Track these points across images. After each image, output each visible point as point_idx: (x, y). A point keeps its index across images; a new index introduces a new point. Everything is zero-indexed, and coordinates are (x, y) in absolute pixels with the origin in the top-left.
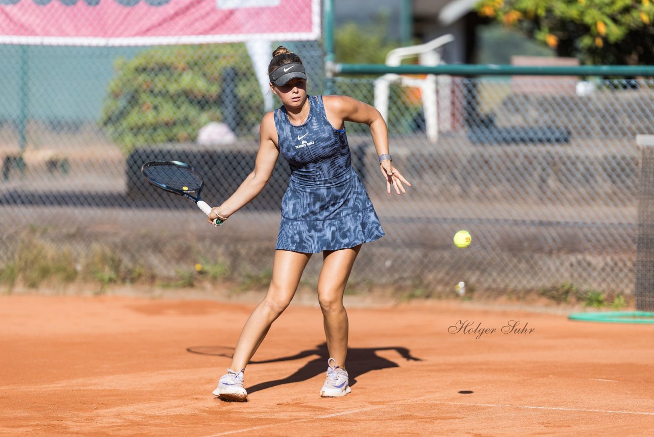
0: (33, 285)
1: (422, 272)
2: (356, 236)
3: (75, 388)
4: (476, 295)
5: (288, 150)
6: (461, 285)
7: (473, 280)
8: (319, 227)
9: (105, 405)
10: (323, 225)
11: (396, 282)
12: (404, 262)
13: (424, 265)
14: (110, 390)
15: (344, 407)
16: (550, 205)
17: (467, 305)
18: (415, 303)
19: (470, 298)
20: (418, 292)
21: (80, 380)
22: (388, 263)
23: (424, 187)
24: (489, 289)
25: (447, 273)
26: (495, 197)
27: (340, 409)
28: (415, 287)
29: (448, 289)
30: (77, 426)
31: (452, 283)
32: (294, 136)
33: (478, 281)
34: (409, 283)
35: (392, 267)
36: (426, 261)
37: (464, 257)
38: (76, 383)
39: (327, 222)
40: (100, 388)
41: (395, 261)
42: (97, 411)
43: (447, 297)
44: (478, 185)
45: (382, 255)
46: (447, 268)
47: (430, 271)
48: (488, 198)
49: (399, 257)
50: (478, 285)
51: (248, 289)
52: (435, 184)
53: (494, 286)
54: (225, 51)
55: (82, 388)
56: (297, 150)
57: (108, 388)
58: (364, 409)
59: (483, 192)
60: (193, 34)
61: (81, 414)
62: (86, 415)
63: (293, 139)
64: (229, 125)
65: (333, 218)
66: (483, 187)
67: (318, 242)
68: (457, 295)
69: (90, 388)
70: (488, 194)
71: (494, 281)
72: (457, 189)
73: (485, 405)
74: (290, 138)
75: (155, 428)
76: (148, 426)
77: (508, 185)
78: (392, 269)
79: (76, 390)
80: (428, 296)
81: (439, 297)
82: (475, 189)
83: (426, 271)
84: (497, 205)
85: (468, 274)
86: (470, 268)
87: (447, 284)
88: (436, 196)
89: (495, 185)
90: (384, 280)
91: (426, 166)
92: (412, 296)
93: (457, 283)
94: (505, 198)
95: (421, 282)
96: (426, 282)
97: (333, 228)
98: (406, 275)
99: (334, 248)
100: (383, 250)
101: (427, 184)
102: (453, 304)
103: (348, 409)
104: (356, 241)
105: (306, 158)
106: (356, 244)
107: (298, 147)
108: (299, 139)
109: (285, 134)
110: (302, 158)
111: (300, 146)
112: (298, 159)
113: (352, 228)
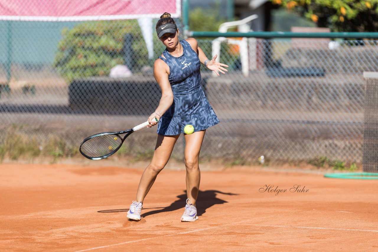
0: (15, 158)
1: (240, 150)
3: (39, 217)
4: (271, 163)
5: (178, 72)
6: (262, 157)
7: (269, 154)
8: (188, 119)
9: (56, 227)
10: (190, 117)
11: (224, 156)
12: (229, 145)
13: (241, 146)
14: (59, 218)
15: (194, 228)
16: (313, 112)
17: (265, 169)
18: (235, 168)
19: (267, 165)
20: (237, 162)
21: (42, 213)
22: (220, 145)
23: (241, 102)
24: (278, 160)
25: (254, 151)
26: (282, 107)
27: (192, 229)
28: (235, 159)
29: (254, 160)
30: (40, 239)
31: (257, 157)
32: (179, 63)
33: (272, 155)
34: (232, 156)
35: (222, 147)
36: (242, 144)
37: (264, 141)
38: (40, 214)
39: (192, 115)
40: (53, 217)
41: (224, 144)
42: (52, 230)
43: (254, 164)
44: (272, 101)
45: (216, 141)
46: (254, 148)
47: (244, 150)
48: (277, 108)
49: (226, 142)
50: (272, 158)
51: (139, 160)
52: (247, 100)
53: (281, 158)
54: (125, 24)
55: (43, 217)
56: (183, 70)
57: (58, 217)
58: (206, 229)
59: (274, 104)
60: (107, 14)
61: (43, 232)
62: (46, 232)
63: (179, 65)
64: (128, 66)
65: (196, 113)
66: (274, 101)
68: (260, 164)
69: (47, 217)
70: (278, 105)
71: (281, 155)
72: (260, 103)
73: (276, 226)
74: (177, 65)
75: (85, 240)
76: (82, 239)
77: (289, 101)
78: (222, 149)
79: (40, 218)
80: (243, 164)
81: (250, 164)
82: (270, 103)
83: (242, 150)
84: (283, 112)
85: (266, 151)
86: (267, 148)
87: (254, 157)
88: (247, 107)
89: (281, 101)
90: (217, 155)
91: (242, 90)
92: (234, 164)
93: (260, 157)
94: (287, 108)
95: (239, 156)
96: (242, 156)
97: (196, 119)
98: (230, 152)
99: (198, 130)
100: (217, 138)
101: (242, 100)
102: (258, 169)
103: (196, 228)
104: (209, 125)
105: (188, 74)
106: (208, 126)
107: (183, 68)
108: (182, 63)
109: (173, 65)
110: (186, 74)
111: (184, 68)
112: (184, 76)
113: (206, 117)
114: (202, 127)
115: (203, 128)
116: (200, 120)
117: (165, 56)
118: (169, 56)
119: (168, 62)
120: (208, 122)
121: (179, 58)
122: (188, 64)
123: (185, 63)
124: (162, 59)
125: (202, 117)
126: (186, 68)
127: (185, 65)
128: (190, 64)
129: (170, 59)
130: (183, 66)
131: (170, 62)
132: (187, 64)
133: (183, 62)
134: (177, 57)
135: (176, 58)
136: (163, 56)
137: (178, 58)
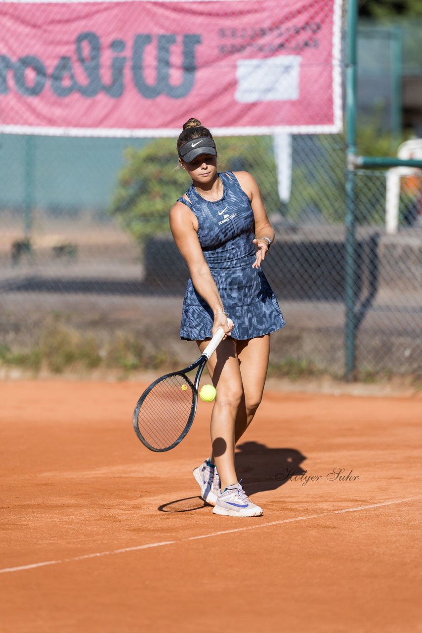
0: (57, 370)
2: (273, 321)
5: (211, 229)
8: (239, 313)
10: (241, 311)
11: (414, 370)
22: (407, 353)
32: (215, 214)
35: (411, 356)
39: (245, 308)
41: (414, 350)
56: (220, 227)
63: (214, 216)
65: (250, 304)
67: (239, 328)
74: (211, 216)
90: (403, 369)
97: (250, 315)
99: (252, 336)
104: (274, 327)
105: (230, 234)
106: (273, 329)
107: (220, 223)
108: (220, 214)
109: (204, 214)
110: (225, 235)
111: (223, 222)
112: (222, 237)
113: (268, 312)
114: (260, 330)
115: (261, 332)
116: (257, 317)
117: (189, 196)
118: (196, 198)
119: (194, 210)
120: (271, 320)
121: (215, 203)
122: (230, 215)
123: (225, 213)
124: (184, 202)
125: (259, 311)
126: (226, 222)
127: (225, 216)
128: (233, 216)
129: (198, 202)
130: (221, 218)
131: (199, 210)
132: (228, 216)
133: (220, 212)
134: (212, 201)
135: (210, 204)
136: (186, 198)
137: (213, 203)
